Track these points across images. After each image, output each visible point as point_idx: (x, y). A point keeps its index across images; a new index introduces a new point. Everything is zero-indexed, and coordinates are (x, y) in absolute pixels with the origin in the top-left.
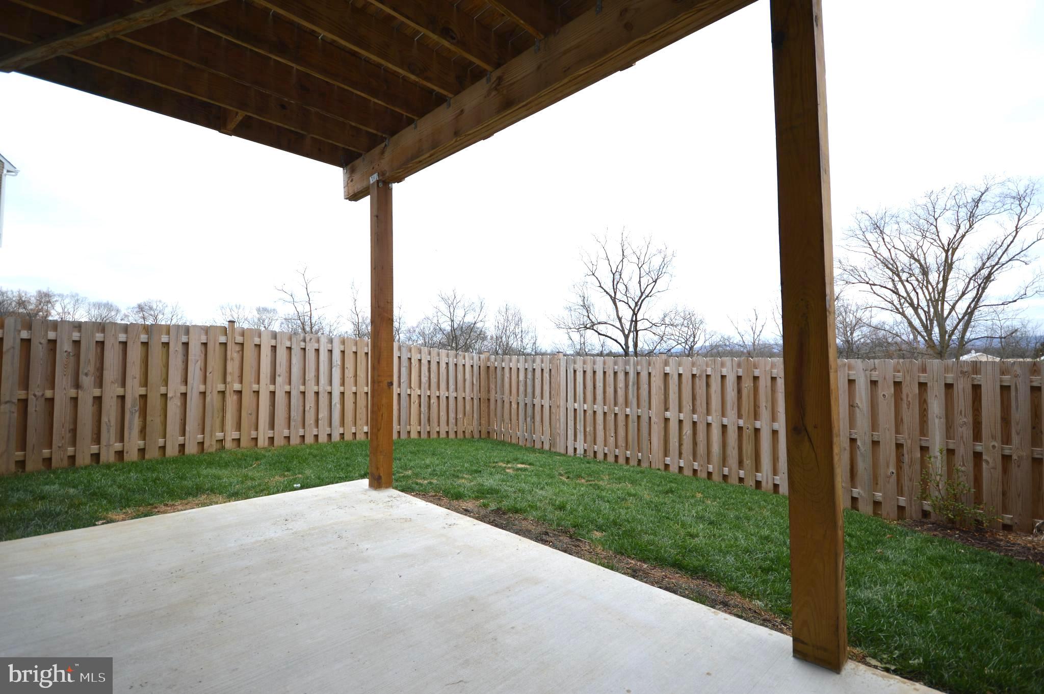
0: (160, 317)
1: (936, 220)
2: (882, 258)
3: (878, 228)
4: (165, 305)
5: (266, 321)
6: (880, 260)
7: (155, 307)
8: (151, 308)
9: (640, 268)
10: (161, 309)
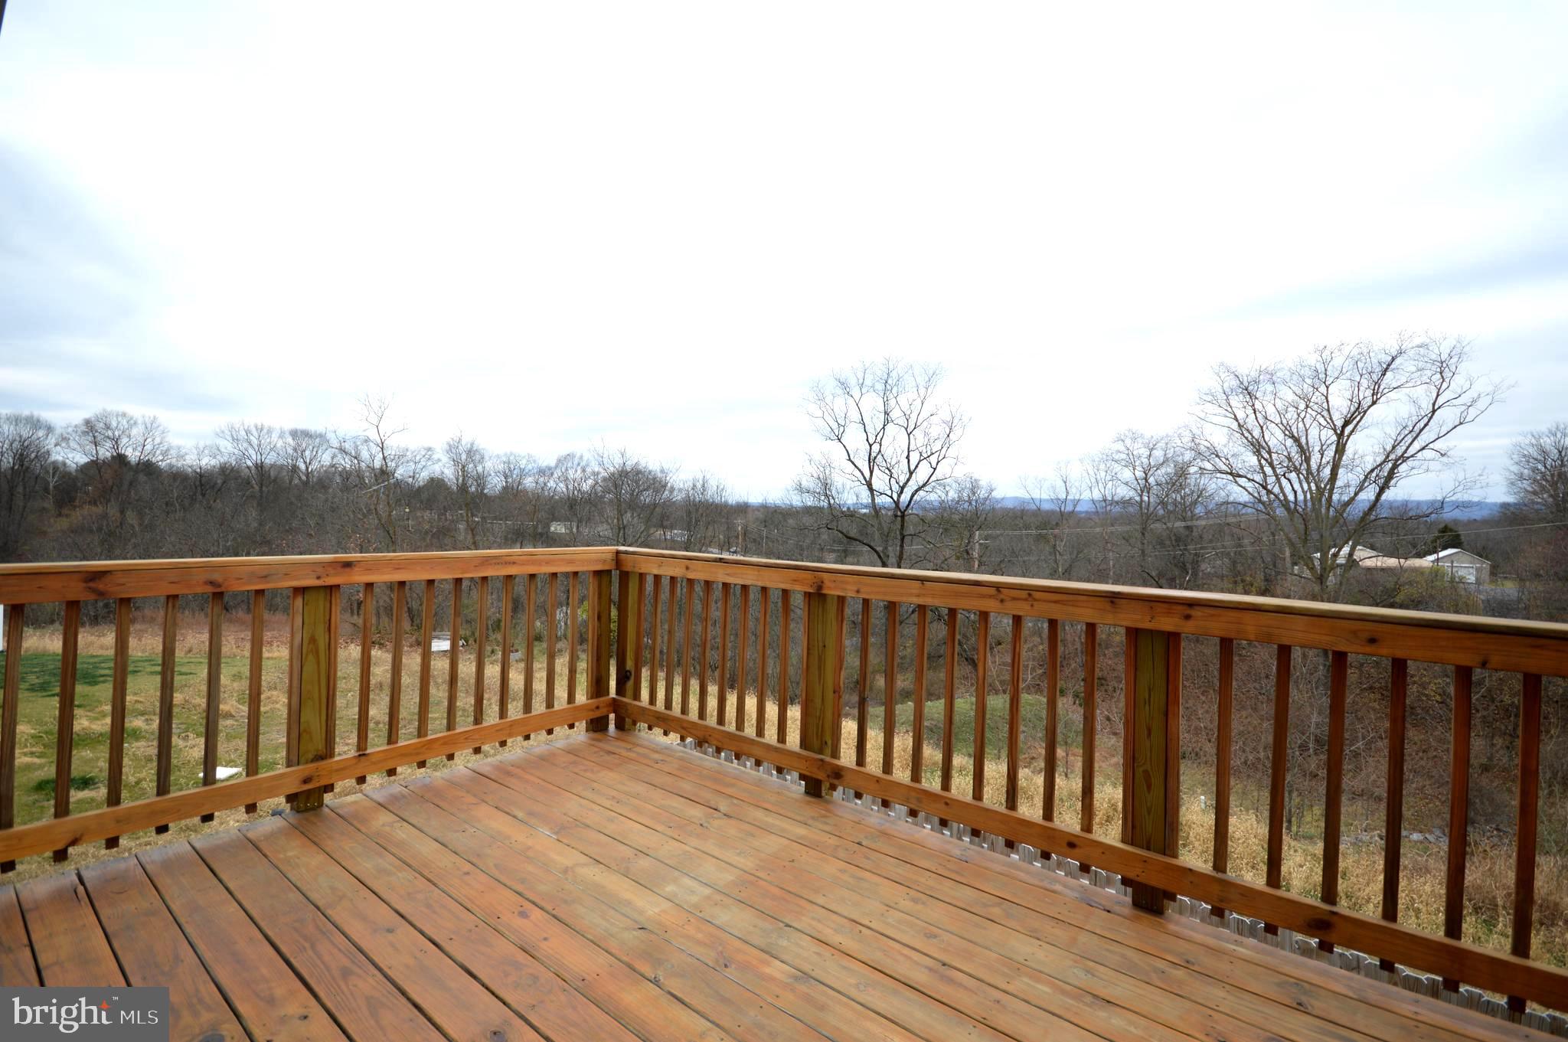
0: (124, 441)
1: (1327, 387)
2: (1250, 437)
3: (1249, 393)
4: (132, 422)
5: (307, 453)
6: (1247, 438)
7: (114, 424)
8: (108, 427)
9: (909, 435)
10: (126, 427)
